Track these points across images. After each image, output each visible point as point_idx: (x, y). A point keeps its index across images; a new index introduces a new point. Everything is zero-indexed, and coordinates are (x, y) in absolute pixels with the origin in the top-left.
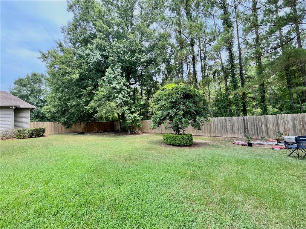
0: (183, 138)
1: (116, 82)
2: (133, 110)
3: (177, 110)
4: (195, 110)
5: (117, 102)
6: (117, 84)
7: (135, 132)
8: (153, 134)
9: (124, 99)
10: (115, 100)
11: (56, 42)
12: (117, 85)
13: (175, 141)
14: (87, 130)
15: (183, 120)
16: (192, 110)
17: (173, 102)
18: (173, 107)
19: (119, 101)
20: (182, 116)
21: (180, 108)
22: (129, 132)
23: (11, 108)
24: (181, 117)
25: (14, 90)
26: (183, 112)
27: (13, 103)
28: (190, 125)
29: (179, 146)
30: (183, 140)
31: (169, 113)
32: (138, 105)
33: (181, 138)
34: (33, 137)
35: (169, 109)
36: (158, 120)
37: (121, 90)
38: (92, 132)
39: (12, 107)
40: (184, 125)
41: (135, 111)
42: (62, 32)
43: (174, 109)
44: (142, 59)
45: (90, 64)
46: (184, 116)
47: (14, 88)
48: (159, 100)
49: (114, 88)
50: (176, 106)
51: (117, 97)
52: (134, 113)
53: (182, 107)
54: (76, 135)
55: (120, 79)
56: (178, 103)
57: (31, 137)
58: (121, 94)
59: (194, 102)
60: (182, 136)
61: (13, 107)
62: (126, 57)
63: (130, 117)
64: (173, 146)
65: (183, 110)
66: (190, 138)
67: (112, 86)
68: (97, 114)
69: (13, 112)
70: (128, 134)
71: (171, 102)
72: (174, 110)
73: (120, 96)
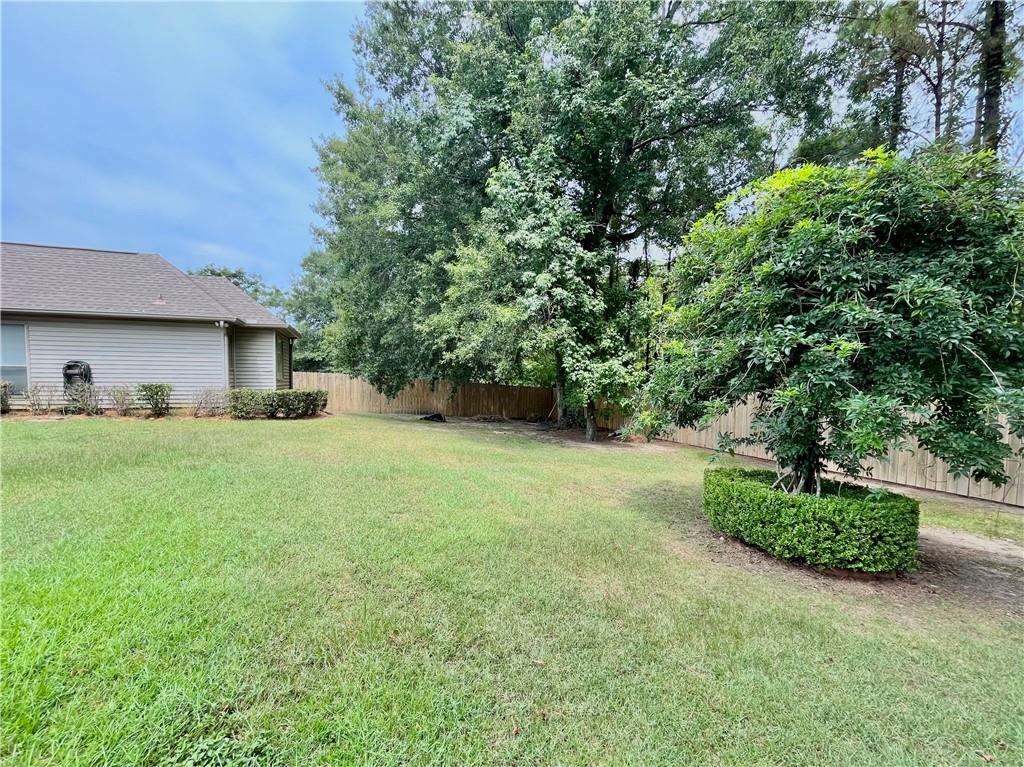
0: (832, 524)
1: (531, 220)
2: (606, 343)
3: (810, 330)
4: (977, 337)
5: (527, 303)
6: (533, 229)
7: (615, 435)
8: (690, 453)
9: (558, 291)
10: (520, 299)
11: (330, 89)
12: (533, 235)
13: (771, 529)
14: (464, 409)
15: (856, 404)
16: (947, 334)
17: (789, 279)
18: (778, 311)
19: (534, 302)
20: (845, 377)
21: (837, 315)
22: (590, 432)
23: (217, 324)
24: (840, 383)
25: (301, 284)
26: (858, 345)
27: (222, 310)
28: (912, 441)
29: (798, 561)
30: (838, 532)
31: (747, 349)
32: (633, 322)
33: (820, 520)
34: (279, 418)
35: (755, 325)
36: (677, 391)
37: (548, 252)
38: (475, 418)
39: (219, 322)
40: (855, 434)
41: (616, 349)
42: (358, 52)
43: (794, 323)
44: (661, 98)
45: (436, 156)
46: (865, 373)
47: (300, 278)
48: (701, 279)
49: (516, 248)
50: (807, 308)
51: (530, 285)
52: (612, 355)
53: (858, 311)
54: (417, 421)
55: (547, 206)
56: (828, 281)
57: (272, 416)
58: (551, 271)
59: (980, 272)
60: (830, 505)
61: (222, 323)
62: (578, 100)
63: (586, 370)
64: (756, 557)
65: (867, 333)
66: (899, 531)
67: (510, 238)
68: (452, 351)
69: (226, 338)
70: (584, 440)
71: (771, 280)
72: (788, 332)
73: (544, 279)
